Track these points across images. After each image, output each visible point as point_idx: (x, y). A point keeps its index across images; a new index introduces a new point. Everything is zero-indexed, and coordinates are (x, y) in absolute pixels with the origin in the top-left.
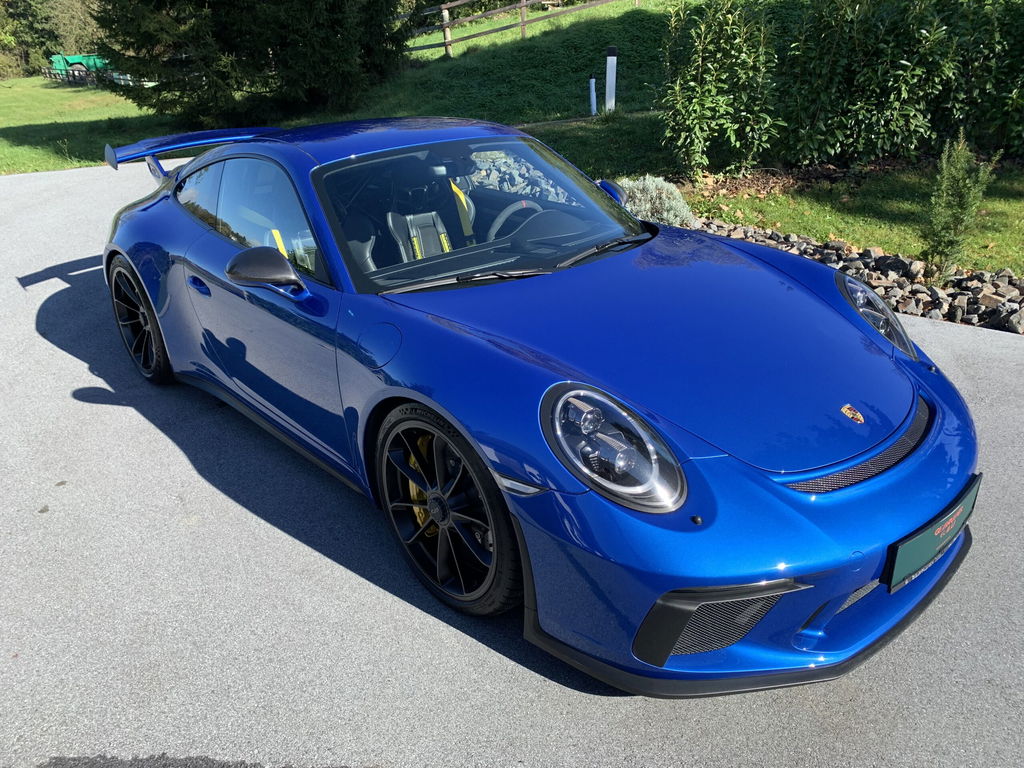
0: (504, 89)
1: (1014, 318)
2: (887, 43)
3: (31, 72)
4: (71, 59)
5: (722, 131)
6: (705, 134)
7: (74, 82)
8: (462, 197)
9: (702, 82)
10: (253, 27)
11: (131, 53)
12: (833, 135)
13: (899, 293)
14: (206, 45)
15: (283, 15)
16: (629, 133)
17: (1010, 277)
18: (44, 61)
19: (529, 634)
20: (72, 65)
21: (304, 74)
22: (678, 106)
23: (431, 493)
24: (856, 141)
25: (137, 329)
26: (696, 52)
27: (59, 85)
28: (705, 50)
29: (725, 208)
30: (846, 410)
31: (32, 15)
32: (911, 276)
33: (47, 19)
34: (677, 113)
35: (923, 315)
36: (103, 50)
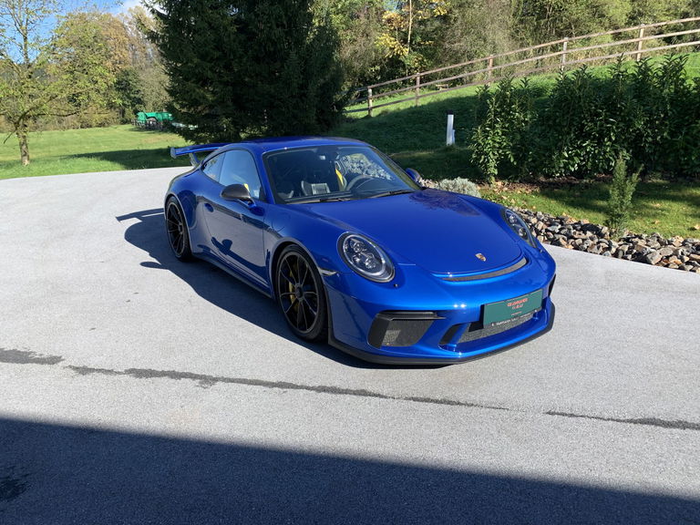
0: (400, 135)
1: (649, 256)
2: (602, 109)
3: (124, 122)
4: (149, 115)
5: (506, 156)
6: (496, 157)
7: (149, 128)
8: (340, 176)
9: (493, 128)
10: (255, 97)
11: (185, 110)
12: (573, 160)
13: (590, 242)
14: (227, 106)
15: (273, 91)
16: (457, 157)
17: (658, 237)
18: (133, 116)
19: (330, 342)
20: (148, 118)
21: (282, 124)
22: (480, 141)
23: (297, 285)
24: (587, 163)
25: (176, 234)
26: (490, 112)
27: (140, 130)
28: (495, 111)
29: (505, 198)
30: (478, 256)
31: (129, 89)
32: (600, 235)
33: (138, 91)
34: (479, 144)
35: (601, 254)
36: (170, 108)
